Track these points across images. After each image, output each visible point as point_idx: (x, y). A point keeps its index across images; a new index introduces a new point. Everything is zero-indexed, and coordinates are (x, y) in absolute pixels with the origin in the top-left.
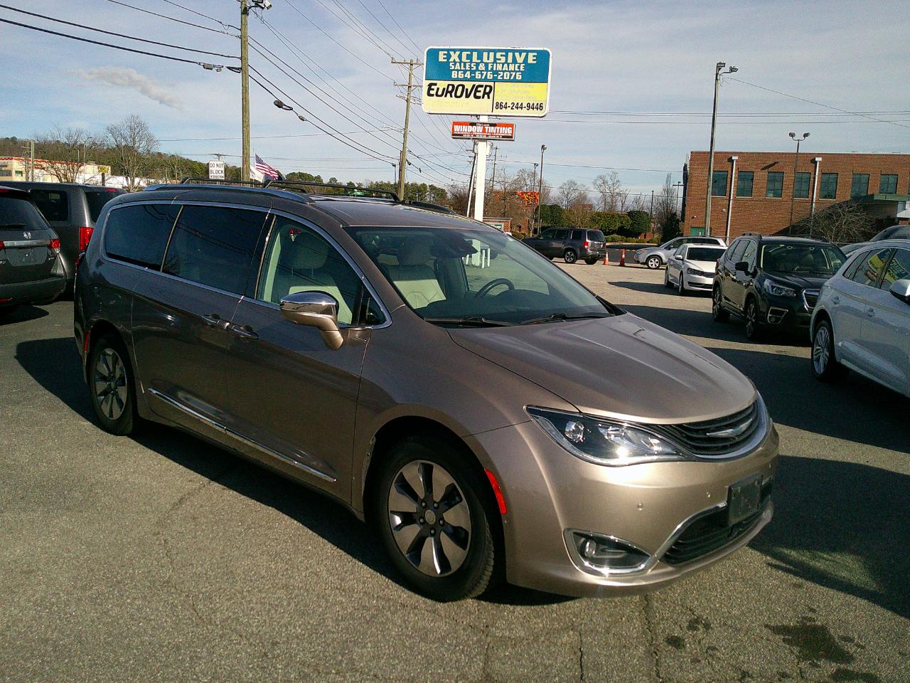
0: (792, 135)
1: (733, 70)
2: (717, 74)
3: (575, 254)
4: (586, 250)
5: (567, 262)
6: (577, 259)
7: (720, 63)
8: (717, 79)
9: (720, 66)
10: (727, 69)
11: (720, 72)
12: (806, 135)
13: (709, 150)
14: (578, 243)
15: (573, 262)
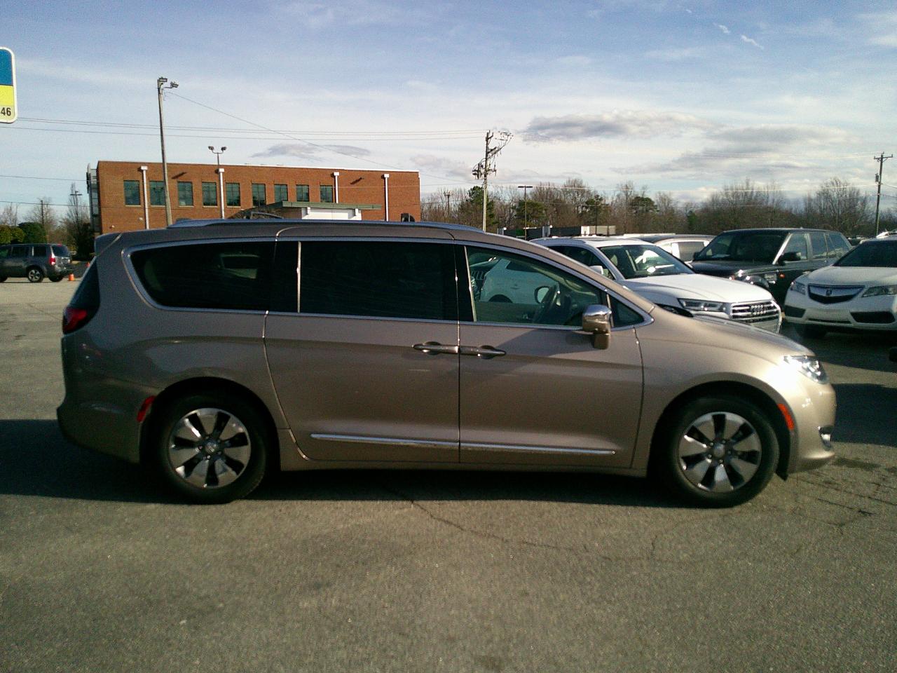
0: (211, 148)
1: (173, 85)
2: (159, 89)
3: (41, 271)
4: (53, 267)
5: (32, 282)
6: (44, 277)
7: (162, 78)
8: (159, 93)
9: (162, 80)
10: (167, 84)
11: (162, 87)
12: (223, 149)
13: (161, 162)
14: (41, 259)
15: (39, 281)
